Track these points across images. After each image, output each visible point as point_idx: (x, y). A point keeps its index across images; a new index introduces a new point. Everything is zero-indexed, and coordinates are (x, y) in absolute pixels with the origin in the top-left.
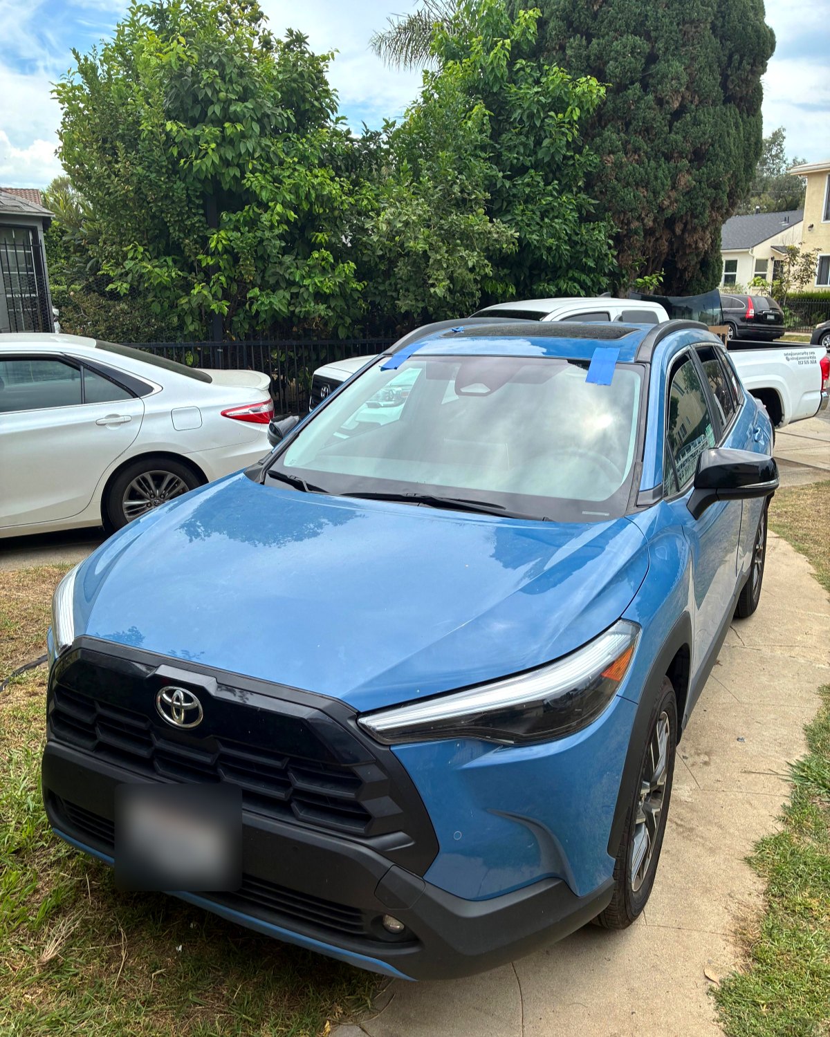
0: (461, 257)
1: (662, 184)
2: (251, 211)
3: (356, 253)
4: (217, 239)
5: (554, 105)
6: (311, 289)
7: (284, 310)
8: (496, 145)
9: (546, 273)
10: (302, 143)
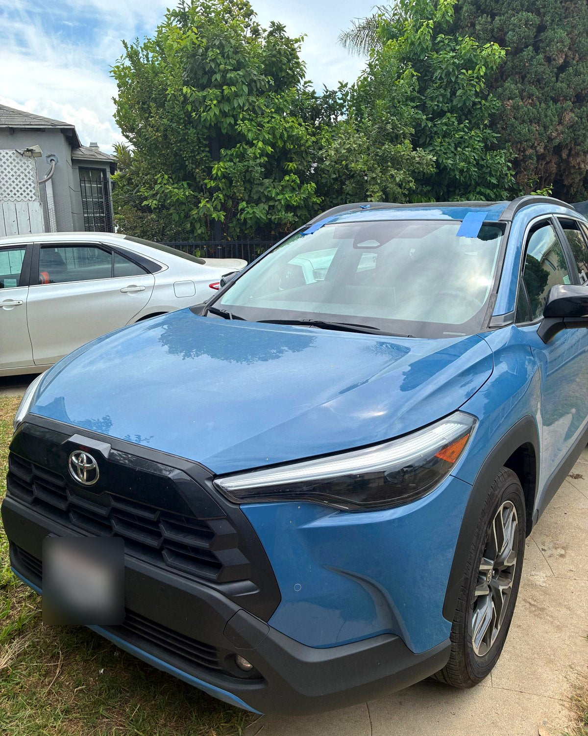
0: (392, 175)
1: (551, 120)
2: (241, 147)
3: (317, 177)
4: (218, 168)
5: (466, 65)
6: (283, 202)
7: (263, 217)
8: (422, 97)
9: (460, 189)
10: (277, 99)
